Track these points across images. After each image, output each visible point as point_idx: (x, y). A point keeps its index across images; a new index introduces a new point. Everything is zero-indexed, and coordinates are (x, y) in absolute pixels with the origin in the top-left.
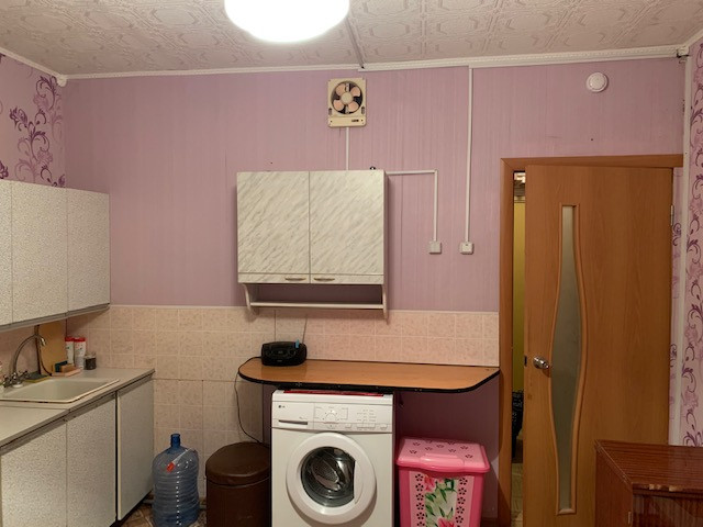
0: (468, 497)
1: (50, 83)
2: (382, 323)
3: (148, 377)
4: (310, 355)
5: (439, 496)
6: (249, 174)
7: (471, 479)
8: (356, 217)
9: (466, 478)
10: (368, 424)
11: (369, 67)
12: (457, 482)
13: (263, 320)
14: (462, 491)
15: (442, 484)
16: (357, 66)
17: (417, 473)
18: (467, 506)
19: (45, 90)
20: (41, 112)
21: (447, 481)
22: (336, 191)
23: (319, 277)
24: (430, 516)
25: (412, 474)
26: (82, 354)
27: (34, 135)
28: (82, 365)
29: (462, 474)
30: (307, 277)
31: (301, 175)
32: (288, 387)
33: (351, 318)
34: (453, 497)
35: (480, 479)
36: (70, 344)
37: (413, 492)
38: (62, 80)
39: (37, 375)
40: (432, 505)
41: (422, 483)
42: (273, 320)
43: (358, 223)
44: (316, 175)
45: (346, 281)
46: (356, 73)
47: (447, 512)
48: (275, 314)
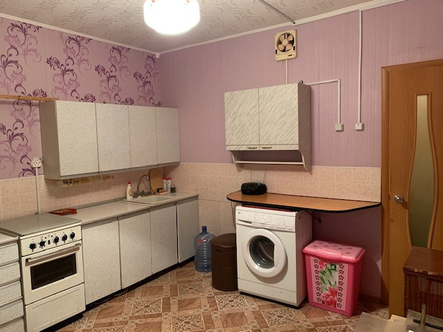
0: (345, 275)
1: (152, 58)
2: (308, 174)
3: (196, 197)
4: (269, 190)
5: (328, 273)
6: (230, 93)
7: (346, 266)
8: (283, 112)
9: (344, 264)
10: (282, 226)
11: (298, 22)
12: (338, 266)
13: (245, 171)
14: (341, 272)
15: (329, 266)
16: (290, 23)
17: (314, 258)
18: (345, 281)
19: (150, 61)
20: (148, 72)
21: (332, 265)
22: (272, 97)
23: (264, 146)
24: (323, 284)
25: (312, 259)
26: (169, 185)
27: (145, 83)
28: (169, 191)
29: (340, 262)
30: (258, 146)
31: (254, 91)
32: (245, 204)
33: (290, 171)
34: (336, 275)
35: (352, 267)
36: (165, 181)
37: (313, 269)
38: (158, 55)
39: (149, 194)
40: (324, 278)
41: (318, 264)
42: (250, 171)
43: (284, 115)
44: (262, 90)
45: (278, 148)
46: (290, 28)
47: (333, 283)
48: (252, 168)
